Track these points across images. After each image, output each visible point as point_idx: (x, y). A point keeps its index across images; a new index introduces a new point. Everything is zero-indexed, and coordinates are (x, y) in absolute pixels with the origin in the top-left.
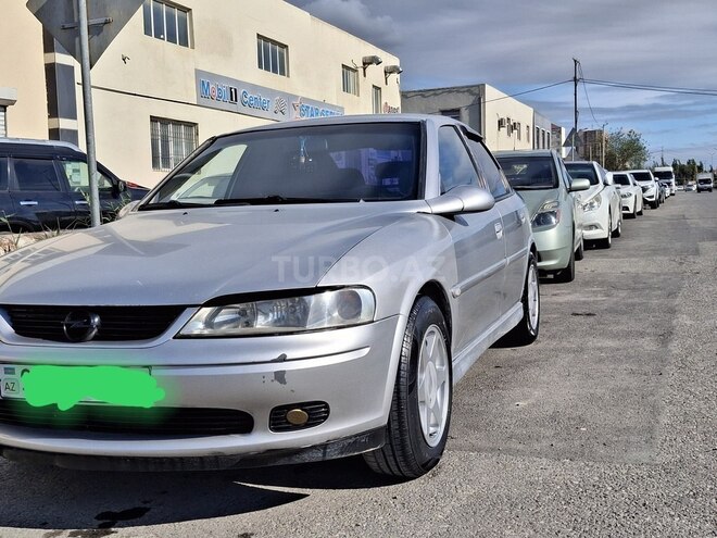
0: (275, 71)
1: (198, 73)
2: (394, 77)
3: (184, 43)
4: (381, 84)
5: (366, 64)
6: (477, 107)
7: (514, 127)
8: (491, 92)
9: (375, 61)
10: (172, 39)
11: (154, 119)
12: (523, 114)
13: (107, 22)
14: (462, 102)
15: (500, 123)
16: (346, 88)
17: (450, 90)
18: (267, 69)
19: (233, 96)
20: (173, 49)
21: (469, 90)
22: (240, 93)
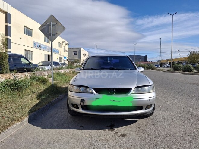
0: (47, 42)
1: (34, 42)
2: (67, 45)
3: (31, 36)
4: (65, 46)
5: (63, 42)
6: (80, 51)
7: (85, 55)
8: (82, 49)
9: (64, 42)
10: (29, 35)
11: (25, 50)
12: (87, 53)
13: (56, 34)
14: (77, 50)
15: (83, 54)
16: (59, 46)
17: (75, 48)
18: (46, 42)
19: (40, 46)
20: (29, 37)
21: (78, 48)
22: (41, 46)
